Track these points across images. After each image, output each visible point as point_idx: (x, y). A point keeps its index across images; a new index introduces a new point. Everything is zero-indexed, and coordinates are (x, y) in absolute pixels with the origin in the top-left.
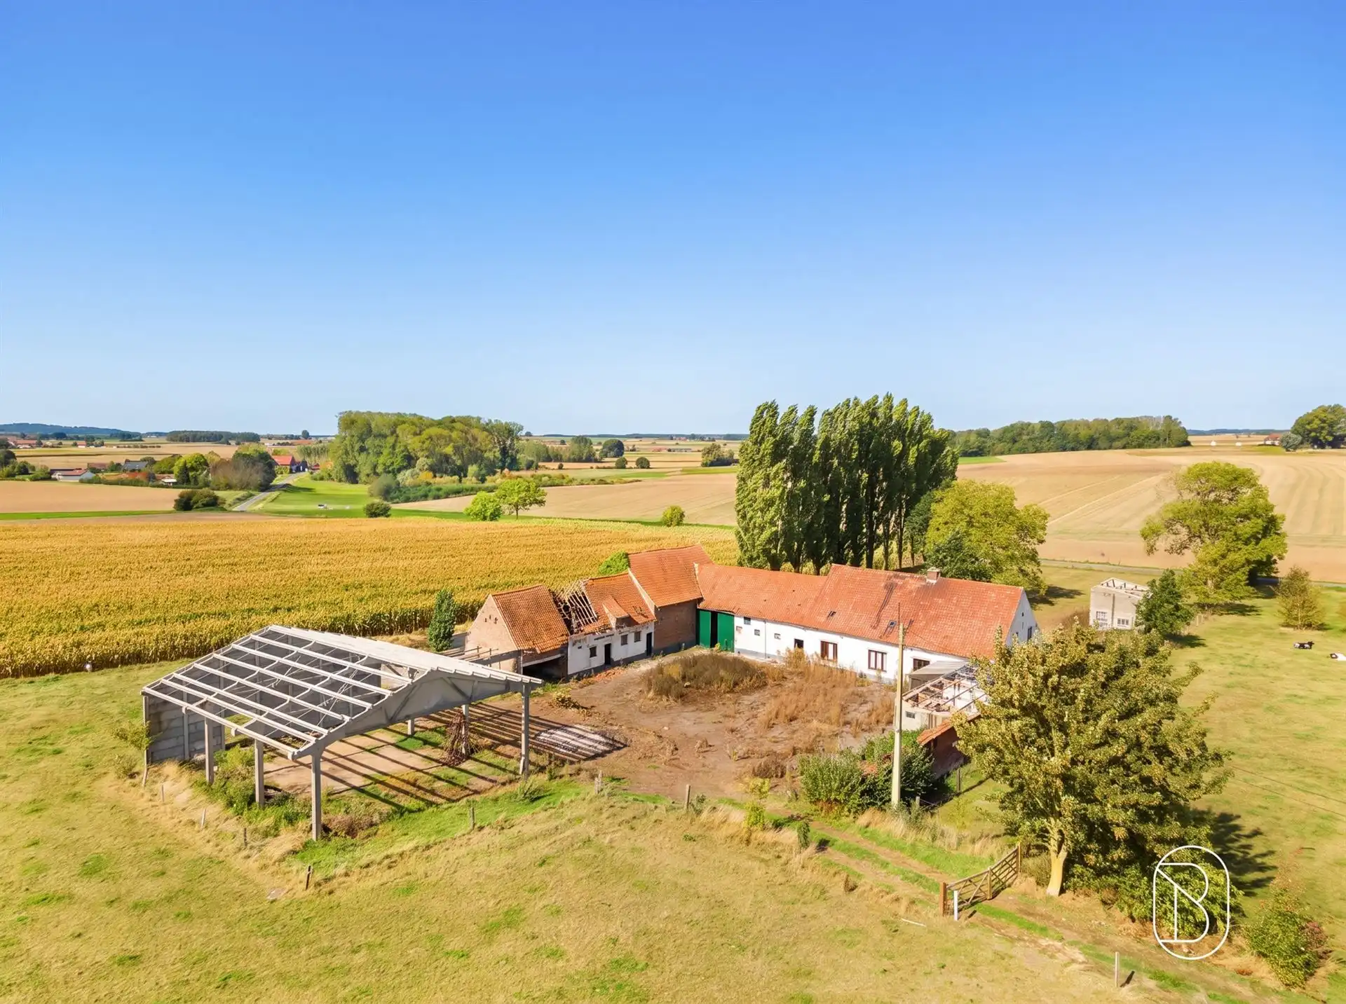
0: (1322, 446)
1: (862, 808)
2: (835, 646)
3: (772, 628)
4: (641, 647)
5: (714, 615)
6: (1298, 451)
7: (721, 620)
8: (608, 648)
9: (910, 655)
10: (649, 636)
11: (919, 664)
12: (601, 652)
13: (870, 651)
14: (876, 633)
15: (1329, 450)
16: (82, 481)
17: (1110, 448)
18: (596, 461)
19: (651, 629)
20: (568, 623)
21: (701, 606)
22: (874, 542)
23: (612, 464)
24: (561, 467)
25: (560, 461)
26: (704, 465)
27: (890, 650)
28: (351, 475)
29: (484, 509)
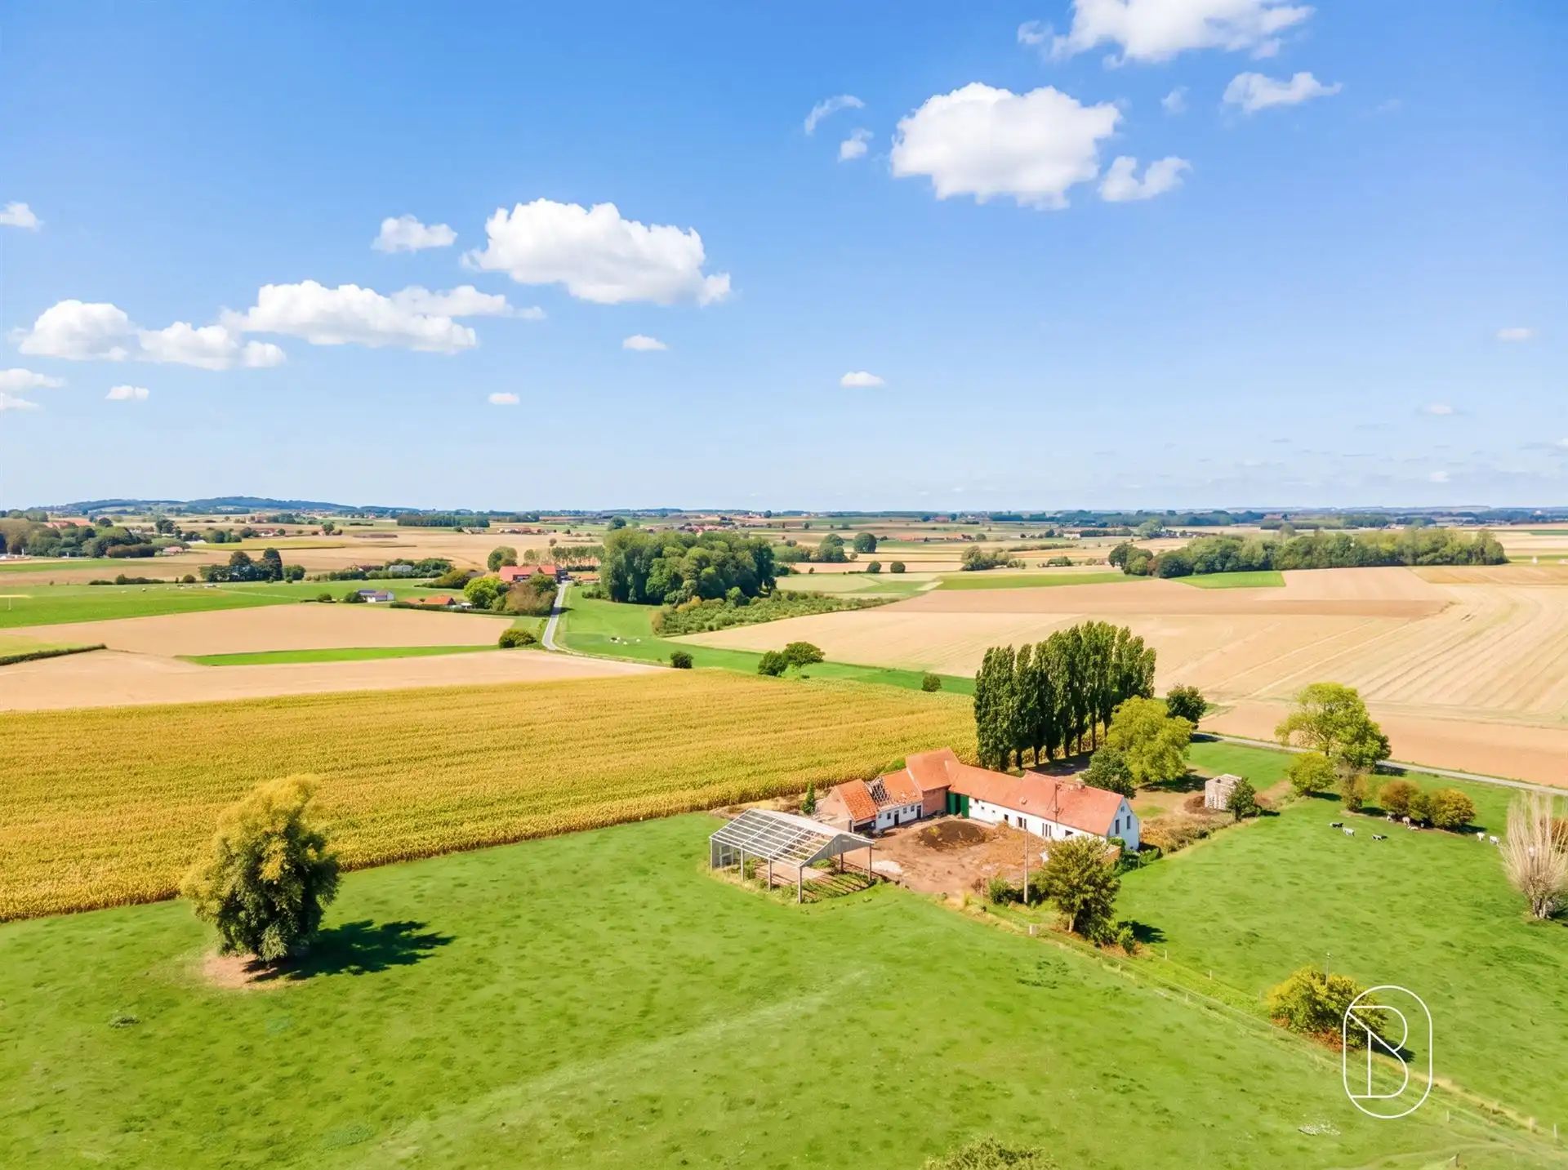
2: (1026, 820)
3: (991, 807)
4: (915, 815)
5: (958, 796)
7: (962, 800)
8: (896, 816)
9: (1063, 829)
10: (919, 808)
11: (1068, 834)
12: (893, 818)
13: (1044, 824)
14: (1048, 815)
17: (1415, 565)
18: (847, 561)
19: (920, 804)
20: (875, 801)
21: (950, 790)
22: (1081, 729)
23: (864, 567)
24: (811, 571)
25: (809, 561)
26: (964, 569)
27: (1053, 825)
28: (619, 593)
29: (773, 666)
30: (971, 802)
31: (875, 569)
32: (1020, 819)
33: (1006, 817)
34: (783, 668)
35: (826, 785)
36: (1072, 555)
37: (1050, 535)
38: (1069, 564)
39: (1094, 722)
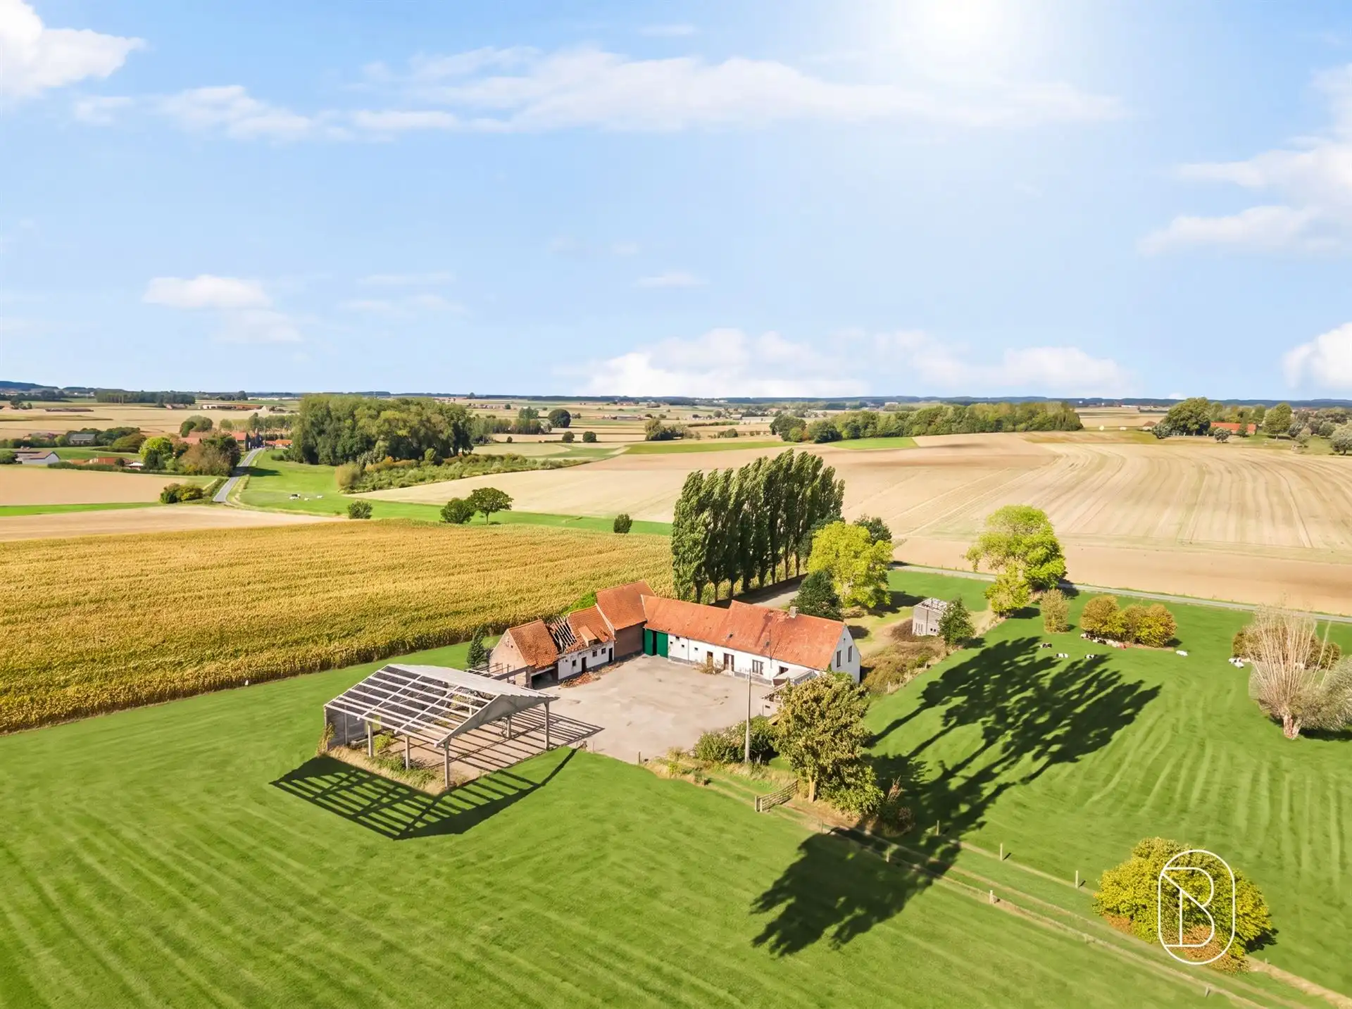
0: (1189, 433)
1: (730, 762)
2: (733, 657)
3: (694, 644)
4: (605, 658)
5: (655, 633)
6: (1168, 439)
7: (659, 638)
8: (584, 660)
9: (776, 665)
10: (611, 650)
11: (782, 670)
12: (579, 663)
13: (754, 661)
14: (759, 649)
15: (1194, 438)
16: (51, 466)
17: (1014, 431)
18: (543, 433)
19: (612, 646)
20: (557, 645)
21: (646, 627)
22: (776, 559)
23: (560, 438)
24: (510, 441)
25: (508, 432)
26: (648, 439)
27: (765, 660)
28: (310, 456)
29: (459, 513)
30: (671, 638)
31: (569, 438)
32: (726, 656)
33: (710, 654)
34: (469, 515)
35: (499, 629)
36: (738, 428)
37: (719, 415)
38: (736, 435)
39: (786, 554)
